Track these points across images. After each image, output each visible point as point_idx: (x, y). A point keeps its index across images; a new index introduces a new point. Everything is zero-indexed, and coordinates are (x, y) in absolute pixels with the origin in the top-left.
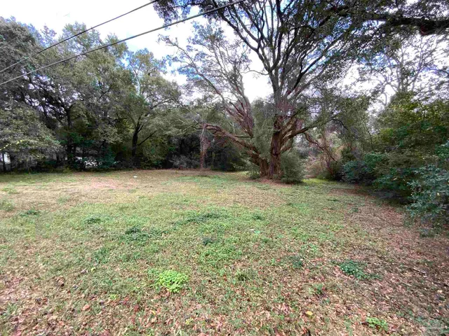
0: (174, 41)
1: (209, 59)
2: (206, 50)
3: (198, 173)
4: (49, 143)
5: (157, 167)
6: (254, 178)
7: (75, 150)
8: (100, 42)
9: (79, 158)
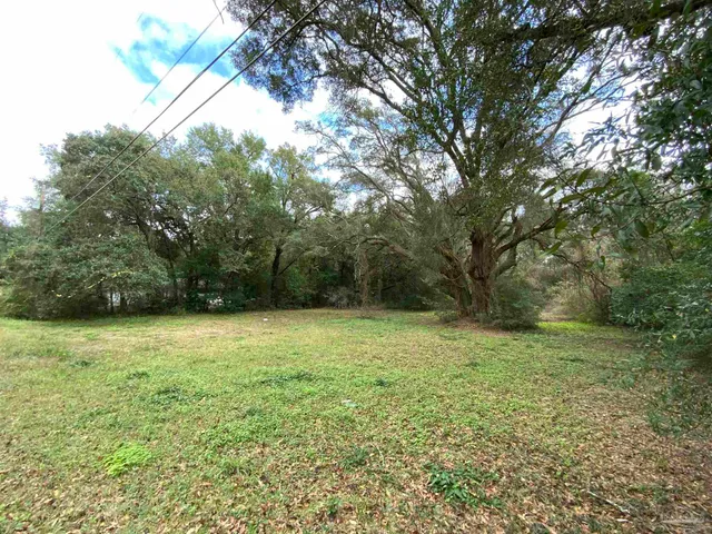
0: (316, 127)
1: (371, 143)
2: (364, 131)
3: (358, 312)
4: (155, 274)
5: (305, 305)
6: (446, 322)
7: (197, 283)
8: (232, 143)
9: (201, 295)
